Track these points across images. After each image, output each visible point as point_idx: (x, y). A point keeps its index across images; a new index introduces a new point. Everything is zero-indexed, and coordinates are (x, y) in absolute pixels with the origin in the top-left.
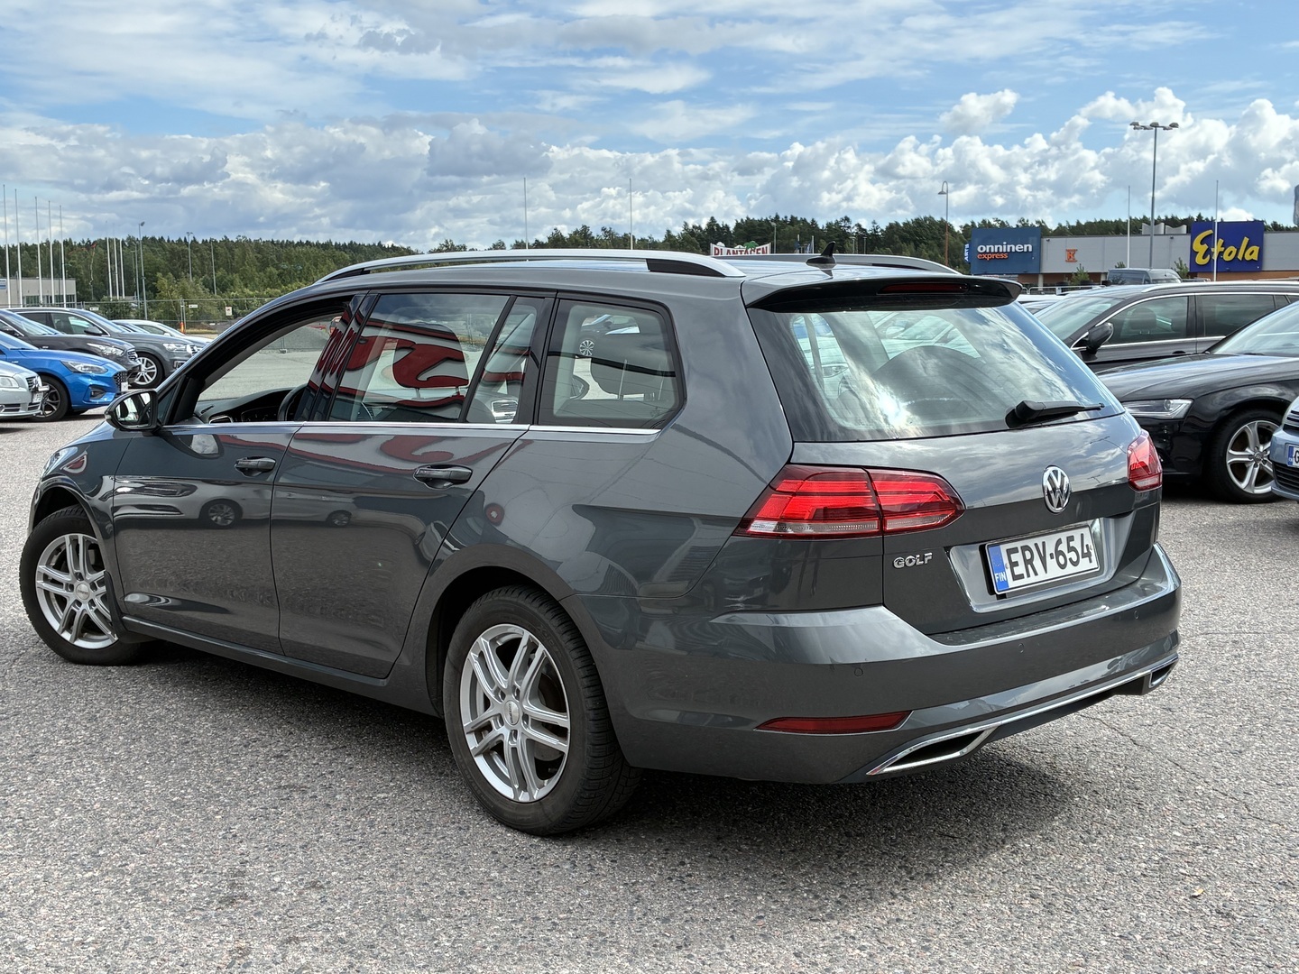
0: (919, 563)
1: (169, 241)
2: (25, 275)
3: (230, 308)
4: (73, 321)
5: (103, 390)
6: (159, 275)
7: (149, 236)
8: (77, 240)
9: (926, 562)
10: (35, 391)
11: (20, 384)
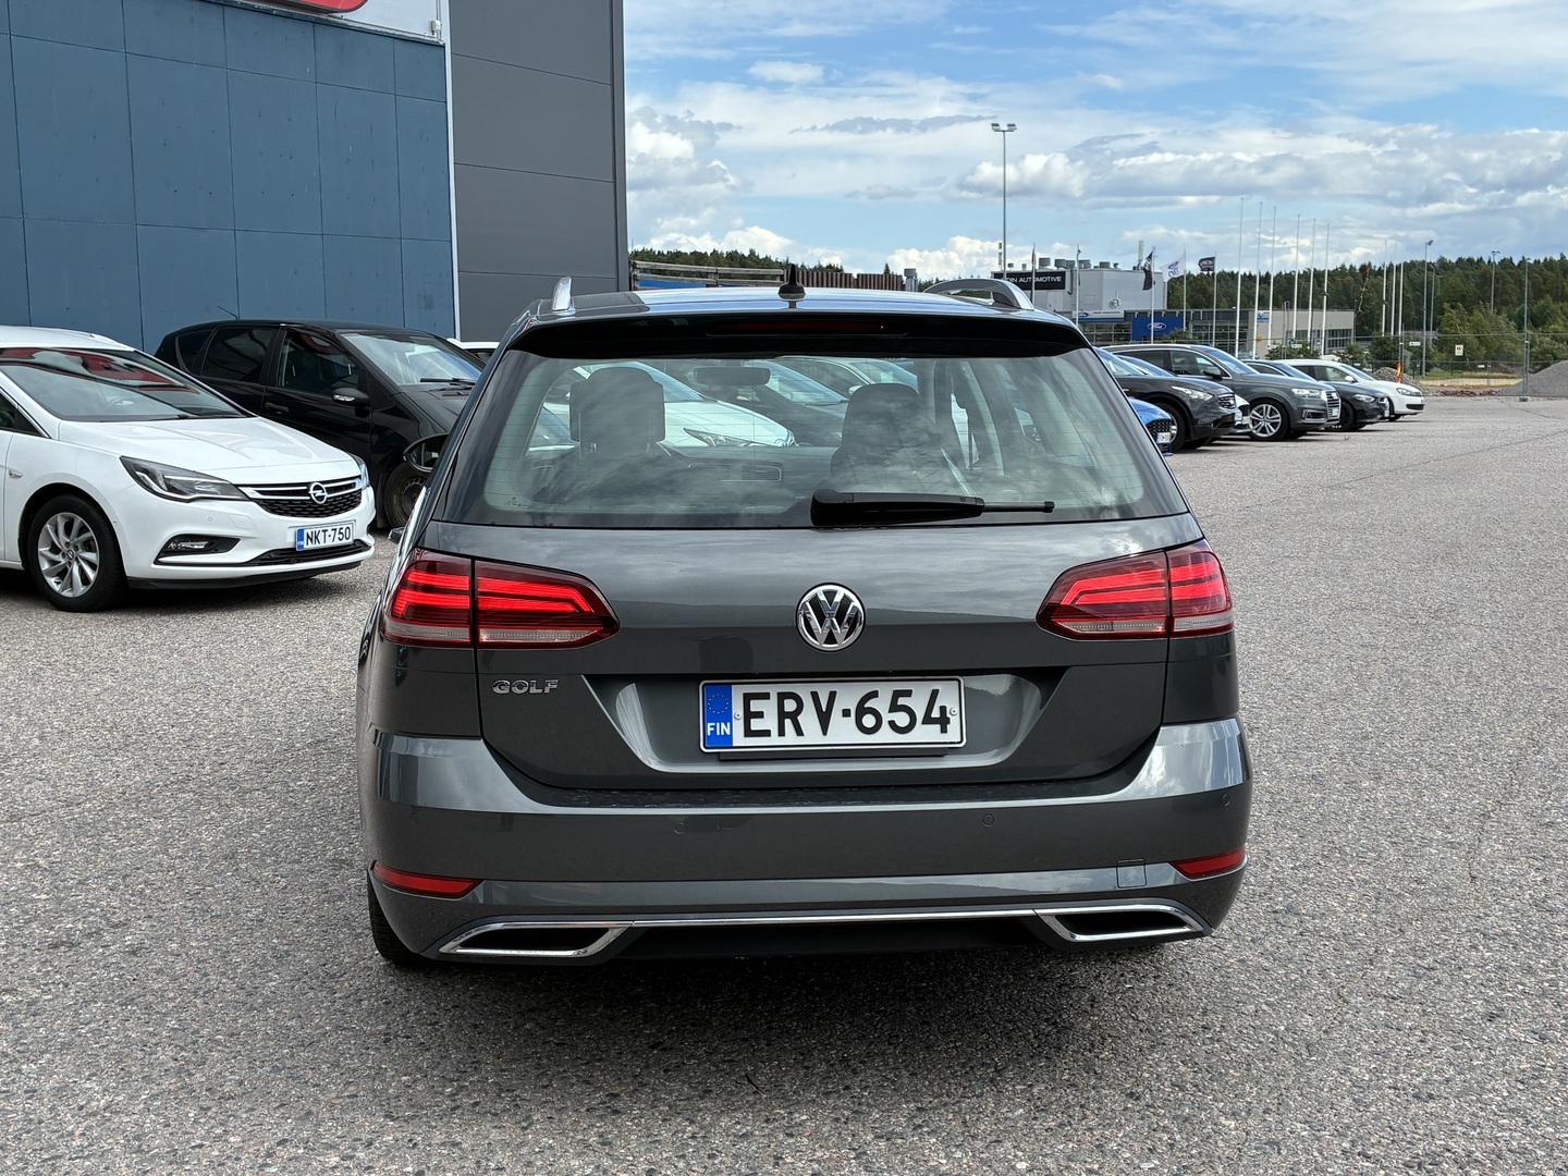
0: (533, 690)
1: (1489, 262)
2: (1277, 306)
3: (1462, 346)
7: (1466, 257)
8: (1376, 265)
9: (547, 690)
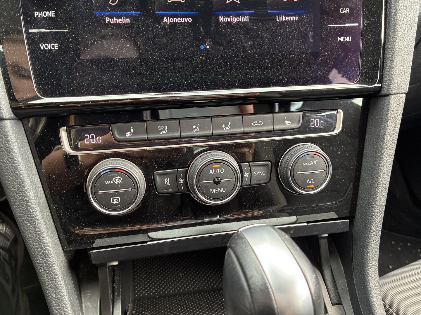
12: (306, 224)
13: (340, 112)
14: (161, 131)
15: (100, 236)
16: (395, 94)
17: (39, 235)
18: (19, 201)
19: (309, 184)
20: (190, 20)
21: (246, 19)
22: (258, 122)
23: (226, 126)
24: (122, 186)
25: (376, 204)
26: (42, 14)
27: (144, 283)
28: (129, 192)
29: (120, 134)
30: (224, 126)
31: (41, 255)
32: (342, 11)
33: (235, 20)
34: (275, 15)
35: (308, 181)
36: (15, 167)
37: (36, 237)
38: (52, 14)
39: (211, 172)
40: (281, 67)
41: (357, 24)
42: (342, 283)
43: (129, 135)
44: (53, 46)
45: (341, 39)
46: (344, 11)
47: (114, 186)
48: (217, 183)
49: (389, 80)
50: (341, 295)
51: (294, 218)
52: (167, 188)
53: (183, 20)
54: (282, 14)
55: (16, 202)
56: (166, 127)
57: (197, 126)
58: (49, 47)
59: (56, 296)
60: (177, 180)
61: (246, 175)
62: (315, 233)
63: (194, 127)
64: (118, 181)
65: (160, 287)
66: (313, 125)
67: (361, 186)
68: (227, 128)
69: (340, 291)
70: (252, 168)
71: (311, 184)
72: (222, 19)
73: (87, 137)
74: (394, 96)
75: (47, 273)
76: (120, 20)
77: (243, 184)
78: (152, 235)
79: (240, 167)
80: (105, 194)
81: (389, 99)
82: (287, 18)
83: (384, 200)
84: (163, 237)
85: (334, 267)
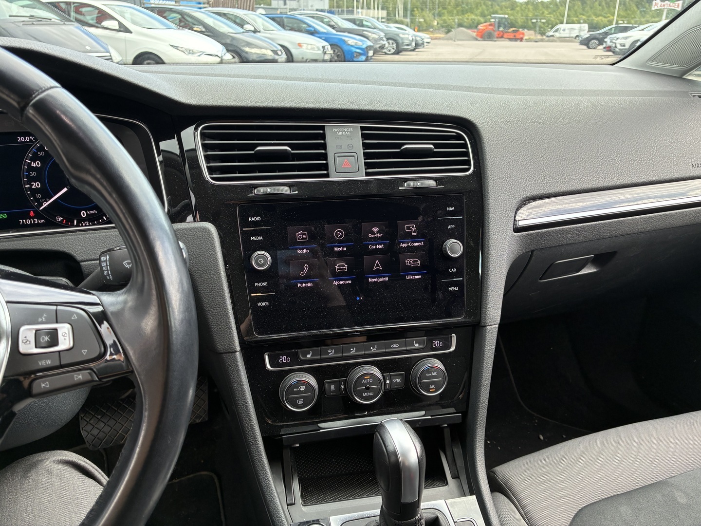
4: (365, 23)
5: (361, 54)
6: (415, 9)
10: (325, 53)
11: (319, 49)
12: (430, 417)
13: (454, 336)
14: (330, 353)
15: (287, 426)
16: (489, 326)
17: (252, 425)
18: (242, 403)
19: (431, 389)
20: (350, 282)
21: (386, 279)
22: (395, 345)
23: (373, 348)
24: (305, 392)
25: (480, 402)
26: (260, 284)
27: (303, 467)
28: (309, 396)
29: (302, 357)
30: (372, 348)
31: (252, 439)
32: (451, 270)
33: (379, 280)
34: (406, 275)
35: (431, 387)
36: (241, 382)
37: (250, 426)
38: (265, 284)
39: (363, 381)
40: (410, 309)
41: (462, 279)
42: (460, 462)
43: (309, 356)
44: (266, 304)
45: (451, 289)
46: (452, 270)
47: (300, 392)
48: (368, 389)
49: (485, 316)
50: (459, 471)
51: (423, 413)
52: (332, 392)
53: (346, 282)
54: (410, 275)
55: (239, 404)
56: (333, 350)
57: (353, 349)
58: (263, 304)
59: (261, 466)
60: (340, 387)
61: (388, 382)
62: (437, 424)
63: (352, 349)
64: (302, 388)
65: (318, 470)
66: (435, 345)
67: (472, 388)
68: (374, 349)
69: (458, 468)
70: (392, 377)
71: (433, 388)
72: (370, 280)
73: (281, 358)
74: (489, 327)
75: (255, 451)
76: (306, 284)
77: (386, 388)
78: (321, 425)
79: (383, 376)
80: (294, 398)
81: (486, 329)
82: (414, 277)
83: (487, 400)
84: (329, 427)
85: (455, 450)
